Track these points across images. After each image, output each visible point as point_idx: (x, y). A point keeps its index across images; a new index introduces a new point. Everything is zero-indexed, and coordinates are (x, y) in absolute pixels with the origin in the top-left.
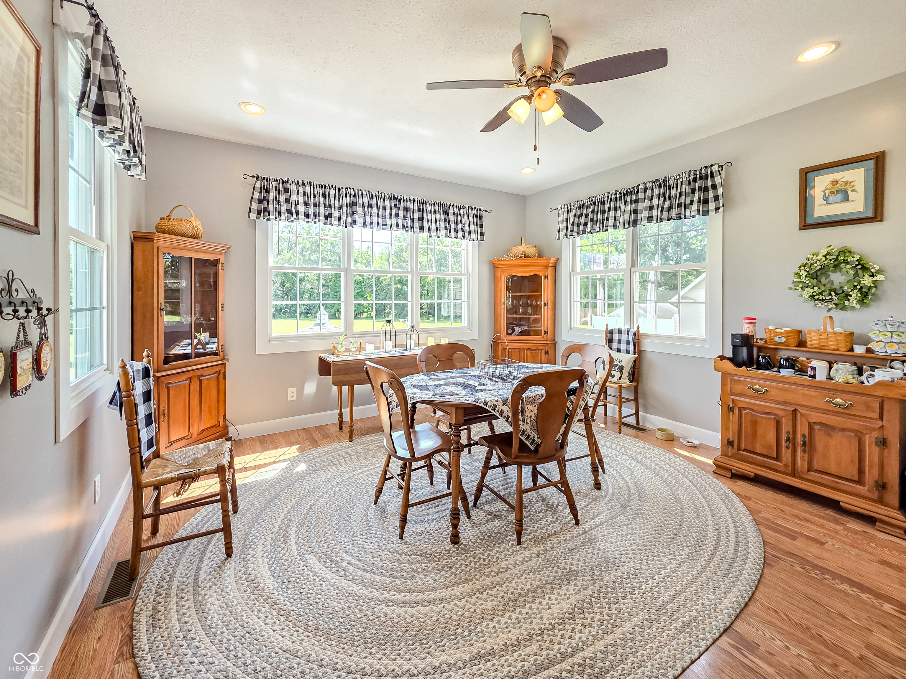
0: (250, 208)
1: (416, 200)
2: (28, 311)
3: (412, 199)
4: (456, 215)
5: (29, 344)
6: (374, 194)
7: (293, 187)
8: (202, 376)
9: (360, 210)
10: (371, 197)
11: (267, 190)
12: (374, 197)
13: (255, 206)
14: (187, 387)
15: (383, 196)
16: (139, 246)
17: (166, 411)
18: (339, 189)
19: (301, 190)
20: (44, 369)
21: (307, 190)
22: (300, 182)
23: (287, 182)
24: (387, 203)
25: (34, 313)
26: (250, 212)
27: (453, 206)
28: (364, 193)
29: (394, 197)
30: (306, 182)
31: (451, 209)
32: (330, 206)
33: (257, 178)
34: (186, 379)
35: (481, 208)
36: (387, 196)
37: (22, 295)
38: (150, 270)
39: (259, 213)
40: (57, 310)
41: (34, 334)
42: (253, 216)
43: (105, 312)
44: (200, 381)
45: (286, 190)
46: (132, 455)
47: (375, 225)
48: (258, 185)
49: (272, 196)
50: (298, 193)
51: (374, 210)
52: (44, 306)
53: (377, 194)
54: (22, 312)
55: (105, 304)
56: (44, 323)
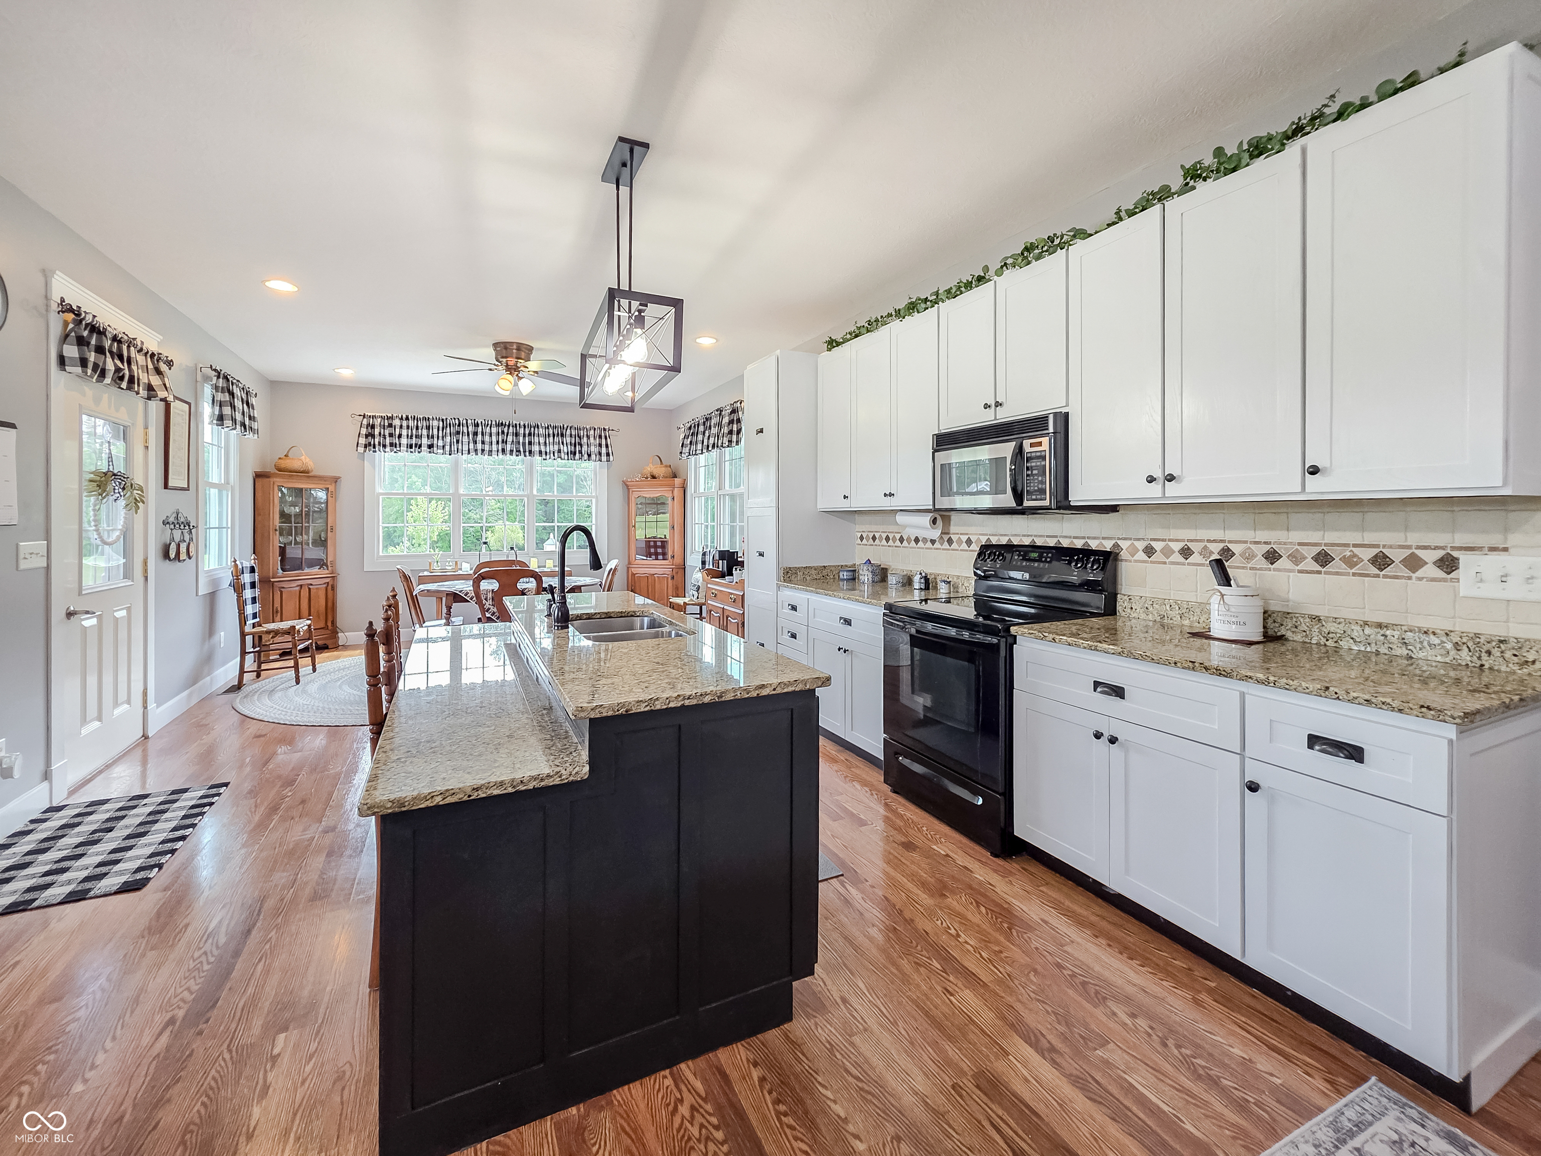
0: (358, 443)
1: (526, 425)
2: (185, 526)
3: (522, 424)
4: (573, 436)
5: (185, 541)
6: (479, 422)
7: (397, 422)
8: (311, 585)
9: (465, 439)
10: (477, 425)
11: (373, 427)
12: (480, 425)
13: (362, 441)
14: (298, 593)
15: (490, 423)
16: (259, 482)
17: (279, 609)
18: (443, 420)
19: (405, 423)
20: (191, 555)
21: (411, 423)
22: (404, 416)
23: (392, 418)
24: (494, 430)
25: (187, 527)
26: (357, 446)
27: (571, 428)
28: (469, 421)
29: (502, 423)
30: (410, 417)
31: (568, 430)
32: (433, 437)
33: (364, 416)
34: (298, 586)
35: (607, 427)
36: (494, 423)
37: (182, 520)
38: (268, 501)
39: (366, 446)
40: (197, 527)
41: (187, 537)
42: (361, 449)
43: (229, 530)
44: (310, 589)
45: (390, 425)
46: (240, 614)
47: (479, 452)
48: (365, 422)
49: (377, 432)
50: (401, 427)
51: (479, 438)
52: (191, 525)
53: (483, 422)
54: (182, 527)
55: (229, 525)
56: (191, 532)
